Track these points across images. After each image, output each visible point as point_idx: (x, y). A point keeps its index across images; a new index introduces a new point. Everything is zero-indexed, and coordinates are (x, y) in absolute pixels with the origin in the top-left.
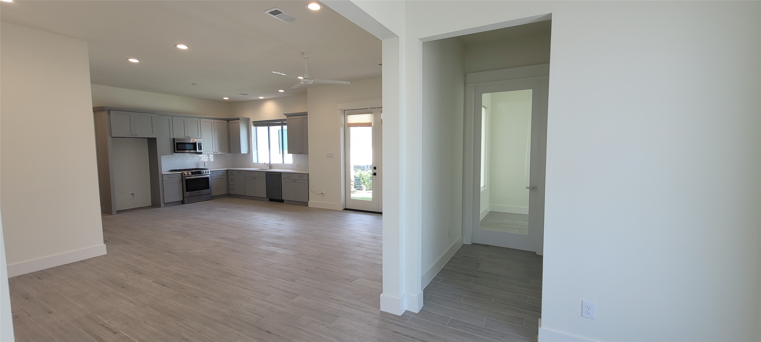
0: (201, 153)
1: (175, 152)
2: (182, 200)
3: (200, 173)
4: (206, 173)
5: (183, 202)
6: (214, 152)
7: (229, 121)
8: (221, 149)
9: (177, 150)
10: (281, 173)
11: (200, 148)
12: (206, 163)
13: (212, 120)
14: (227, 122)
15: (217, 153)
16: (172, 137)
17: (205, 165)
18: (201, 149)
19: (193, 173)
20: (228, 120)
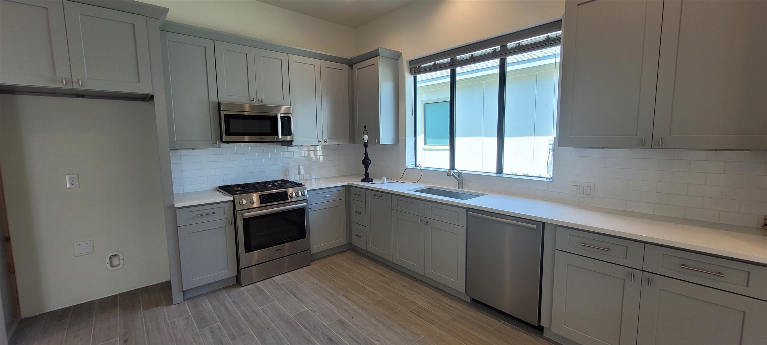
0: (290, 143)
1: (222, 141)
2: (237, 275)
3: (284, 197)
4: (297, 196)
5: (238, 281)
6: (319, 141)
7: (354, 66)
8: (335, 133)
9: (228, 133)
10: (544, 223)
11: (287, 131)
12: (301, 167)
13: (316, 62)
14: (350, 68)
15: (326, 144)
16: (214, 98)
17: (299, 173)
18: (290, 134)
19: (264, 200)
20: (351, 63)
